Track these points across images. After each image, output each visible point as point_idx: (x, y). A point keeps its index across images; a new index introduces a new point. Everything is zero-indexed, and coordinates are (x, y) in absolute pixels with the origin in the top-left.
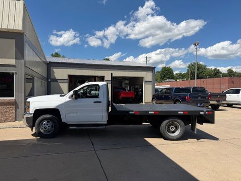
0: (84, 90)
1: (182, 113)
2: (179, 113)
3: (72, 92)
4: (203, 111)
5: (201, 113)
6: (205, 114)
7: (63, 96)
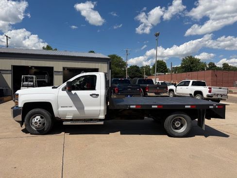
0: (80, 82)
1: (189, 107)
2: (186, 107)
3: (65, 84)
4: (212, 105)
5: (211, 107)
6: (215, 108)
7: (57, 88)
